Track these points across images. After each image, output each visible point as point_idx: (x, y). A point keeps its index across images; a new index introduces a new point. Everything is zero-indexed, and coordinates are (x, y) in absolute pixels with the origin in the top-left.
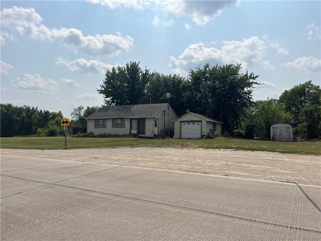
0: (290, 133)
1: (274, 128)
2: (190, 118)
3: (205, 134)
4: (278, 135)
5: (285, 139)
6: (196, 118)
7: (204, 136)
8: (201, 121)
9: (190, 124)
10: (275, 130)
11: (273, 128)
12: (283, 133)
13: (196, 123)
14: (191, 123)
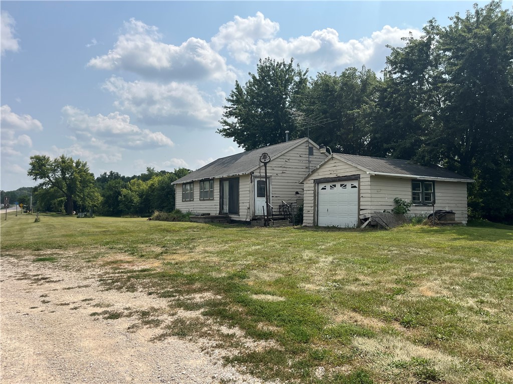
2: (333, 171)
3: (368, 216)
6: (348, 170)
7: (366, 219)
8: (356, 178)
9: (335, 186)
13: (349, 184)
14: (338, 184)
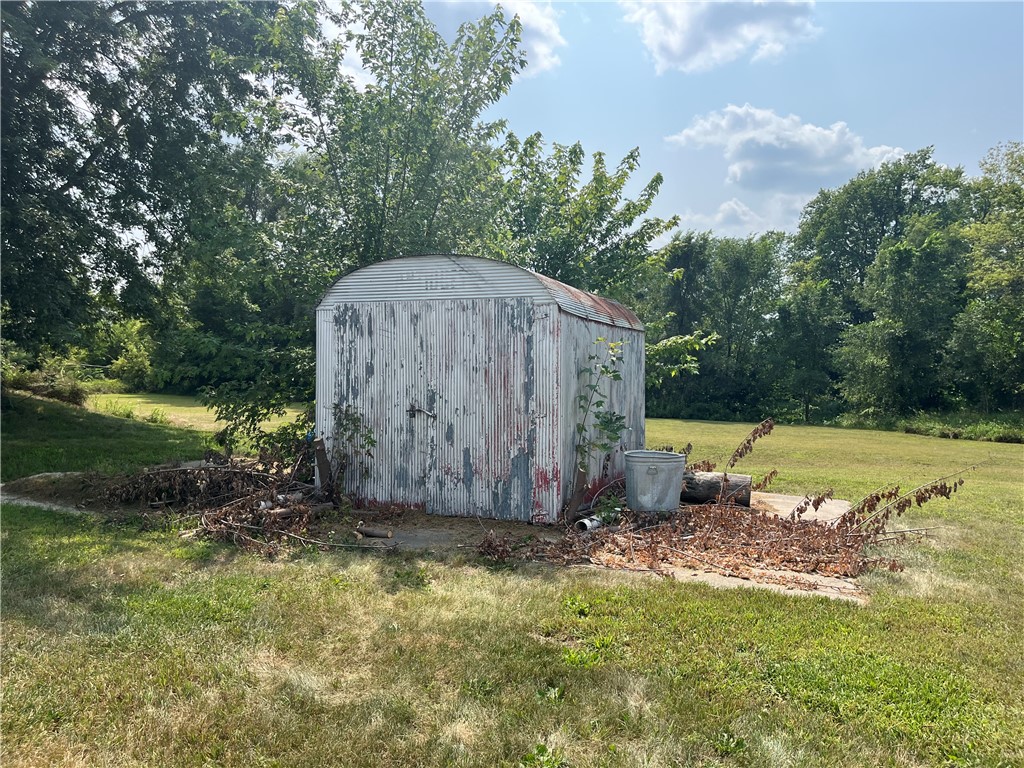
0: (528, 389)
1: (355, 319)
4: (400, 417)
5: (468, 482)
10: (363, 345)
11: (339, 321)
12: (456, 388)
